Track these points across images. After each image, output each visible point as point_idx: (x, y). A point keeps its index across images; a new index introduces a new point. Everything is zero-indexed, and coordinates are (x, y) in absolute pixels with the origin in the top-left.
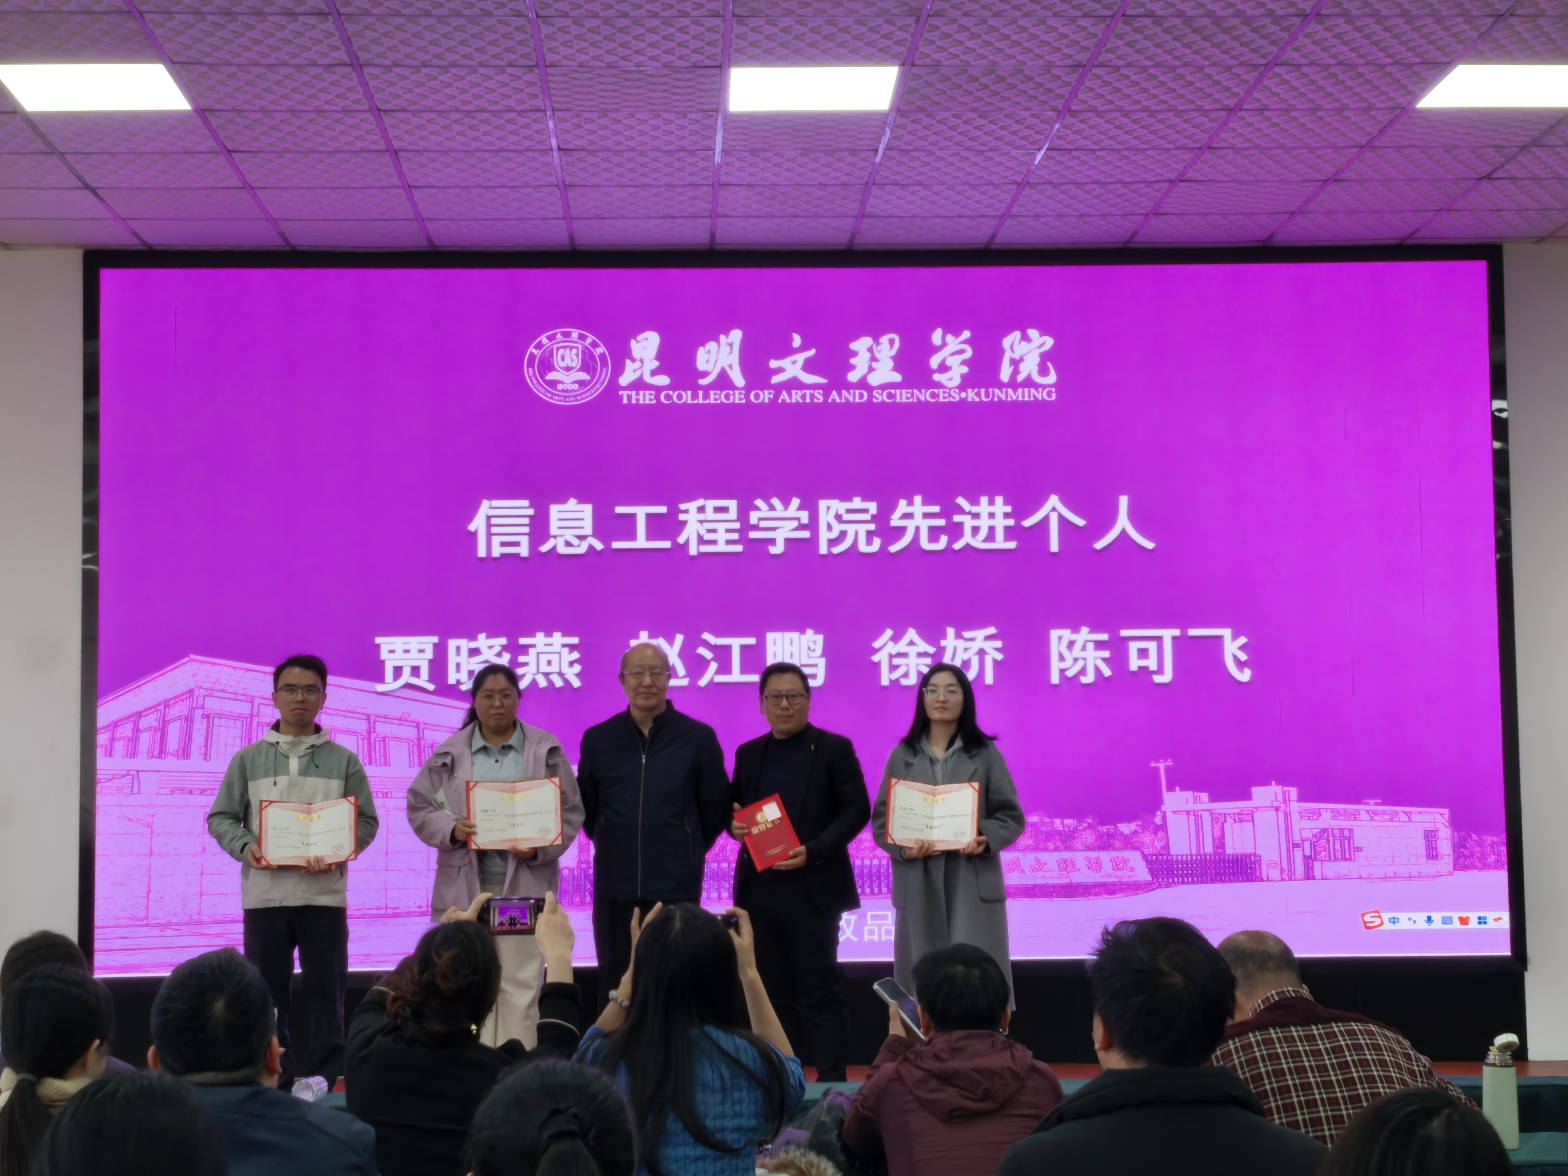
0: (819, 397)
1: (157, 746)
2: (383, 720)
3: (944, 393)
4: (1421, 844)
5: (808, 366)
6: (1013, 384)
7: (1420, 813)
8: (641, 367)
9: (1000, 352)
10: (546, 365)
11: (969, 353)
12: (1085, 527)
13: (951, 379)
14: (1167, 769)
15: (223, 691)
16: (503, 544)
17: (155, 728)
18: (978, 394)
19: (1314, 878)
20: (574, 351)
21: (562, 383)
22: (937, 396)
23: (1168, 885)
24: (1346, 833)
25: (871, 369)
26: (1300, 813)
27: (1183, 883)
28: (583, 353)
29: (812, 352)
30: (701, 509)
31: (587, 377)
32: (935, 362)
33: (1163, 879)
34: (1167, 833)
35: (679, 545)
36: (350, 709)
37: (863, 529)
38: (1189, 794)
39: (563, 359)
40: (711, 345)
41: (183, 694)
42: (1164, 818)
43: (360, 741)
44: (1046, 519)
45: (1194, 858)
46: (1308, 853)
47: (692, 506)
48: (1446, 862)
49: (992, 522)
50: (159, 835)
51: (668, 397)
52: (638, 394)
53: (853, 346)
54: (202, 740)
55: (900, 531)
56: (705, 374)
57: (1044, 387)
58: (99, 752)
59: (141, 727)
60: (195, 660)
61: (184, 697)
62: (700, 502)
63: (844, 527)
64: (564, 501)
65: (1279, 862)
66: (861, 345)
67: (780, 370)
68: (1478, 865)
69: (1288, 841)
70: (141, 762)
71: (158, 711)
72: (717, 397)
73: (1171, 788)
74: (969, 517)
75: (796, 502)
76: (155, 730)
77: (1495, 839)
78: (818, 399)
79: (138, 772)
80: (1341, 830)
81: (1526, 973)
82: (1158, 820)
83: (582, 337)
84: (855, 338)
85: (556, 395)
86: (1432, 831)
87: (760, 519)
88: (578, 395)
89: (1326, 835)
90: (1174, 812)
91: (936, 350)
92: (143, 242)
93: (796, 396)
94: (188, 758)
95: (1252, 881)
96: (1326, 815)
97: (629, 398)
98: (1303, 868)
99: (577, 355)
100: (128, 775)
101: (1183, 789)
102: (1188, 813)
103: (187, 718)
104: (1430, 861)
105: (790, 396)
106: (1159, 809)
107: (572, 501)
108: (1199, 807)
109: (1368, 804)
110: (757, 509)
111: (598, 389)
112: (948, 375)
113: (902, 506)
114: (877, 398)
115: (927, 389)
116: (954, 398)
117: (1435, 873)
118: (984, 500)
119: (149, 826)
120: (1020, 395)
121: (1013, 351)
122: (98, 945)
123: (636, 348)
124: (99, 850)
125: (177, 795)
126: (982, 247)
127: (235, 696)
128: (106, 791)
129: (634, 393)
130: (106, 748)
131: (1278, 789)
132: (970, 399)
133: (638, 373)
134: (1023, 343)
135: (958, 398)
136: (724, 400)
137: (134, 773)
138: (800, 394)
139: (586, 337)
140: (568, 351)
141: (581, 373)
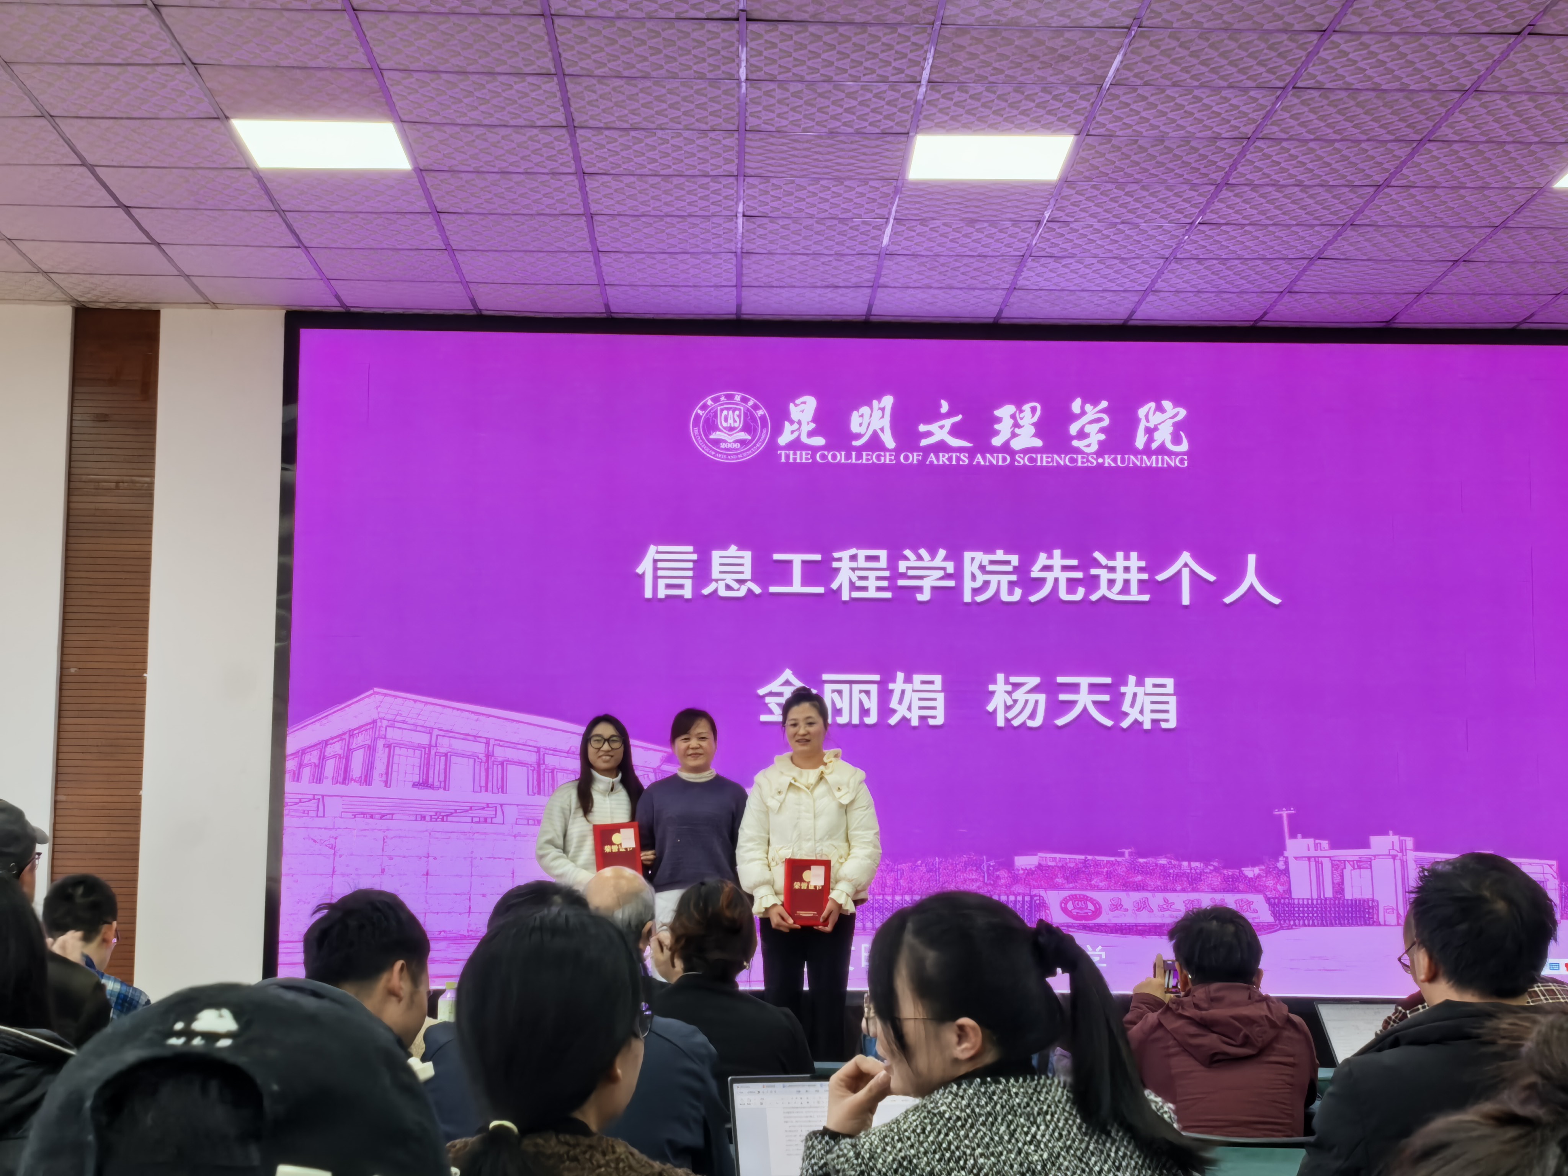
0: (965, 459)
1: (342, 772)
2: (551, 752)
3: (1082, 458)
5: (955, 431)
6: (1147, 451)
7: (1530, 864)
8: (799, 429)
9: (1135, 422)
10: (711, 425)
11: (1106, 422)
12: (1215, 582)
13: (1089, 446)
14: (1289, 816)
15: (404, 722)
16: (668, 586)
17: (340, 755)
18: (1115, 460)
20: (737, 413)
21: (725, 441)
22: (1076, 461)
23: (1290, 927)
25: (1014, 435)
26: (1416, 861)
27: (1304, 925)
28: (746, 415)
29: (959, 418)
30: (854, 558)
31: (748, 437)
32: (1074, 429)
33: (1285, 921)
34: (1289, 877)
35: (832, 590)
36: (521, 742)
37: (1005, 579)
38: (1310, 841)
39: (726, 420)
40: (865, 410)
41: (367, 725)
42: (1286, 863)
43: (530, 772)
44: (1179, 573)
45: (1315, 902)
47: (845, 554)
49: (1127, 576)
50: (341, 856)
51: (823, 457)
52: (795, 454)
53: (998, 413)
54: (384, 767)
55: (1040, 583)
56: (858, 436)
57: (1177, 454)
58: (288, 777)
59: (327, 754)
60: (378, 693)
61: (368, 727)
62: (853, 551)
63: (987, 577)
64: (725, 547)
65: (1395, 907)
66: (1005, 412)
67: (929, 434)
69: (1404, 888)
70: (327, 787)
71: (342, 739)
72: (869, 457)
73: (1293, 836)
74: (1106, 570)
75: (942, 553)
76: (340, 758)
78: (964, 461)
79: (323, 796)
82: (1281, 865)
83: (744, 400)
84: (999, 405)
85: (719, 453)
87: (908, 568)
88: (740, 453)
90: (1296, 858)
91: (1076, 417)
92: (343, 305)
93: (943, 458)
94: (370, 784)
95: (1369, 925)
97: (787, 457)
99: (739, 416)
100: (314, 799)
101: (1305, 836)
102: (1309, 858)
103: (369, 747)
105: (938, 459)
106: (1282, 854)
107: (733, 548)
108: (1319, 853)
110: (906, 558)
111: (758, 448)
112: (1086, 442)
113: (1042, 559)
114: (1019, 462)
115: (1066, 454)
116: (1092, 463)
118: (1120, 555)
119: (333, 847)
120: (1154, 462)
121: (1148, 421)
122: (281, 958)
123: (795, 411)
124: (284, 869)
125: (359, 819)
126: (1121, 322)
127: (415, 728)
128: (293, 814)
129: (791, 452)
130: (294, 774)
131: (1395, 838)
132: (1106, 465)
133: (796, 434)
134: (1157, 413)
135: (1095, 463)
136: (875, 460)
137: (320, 797)
138: (947, 456)
139: (749, 400)
140: (731, 412)
141: (743, 433)
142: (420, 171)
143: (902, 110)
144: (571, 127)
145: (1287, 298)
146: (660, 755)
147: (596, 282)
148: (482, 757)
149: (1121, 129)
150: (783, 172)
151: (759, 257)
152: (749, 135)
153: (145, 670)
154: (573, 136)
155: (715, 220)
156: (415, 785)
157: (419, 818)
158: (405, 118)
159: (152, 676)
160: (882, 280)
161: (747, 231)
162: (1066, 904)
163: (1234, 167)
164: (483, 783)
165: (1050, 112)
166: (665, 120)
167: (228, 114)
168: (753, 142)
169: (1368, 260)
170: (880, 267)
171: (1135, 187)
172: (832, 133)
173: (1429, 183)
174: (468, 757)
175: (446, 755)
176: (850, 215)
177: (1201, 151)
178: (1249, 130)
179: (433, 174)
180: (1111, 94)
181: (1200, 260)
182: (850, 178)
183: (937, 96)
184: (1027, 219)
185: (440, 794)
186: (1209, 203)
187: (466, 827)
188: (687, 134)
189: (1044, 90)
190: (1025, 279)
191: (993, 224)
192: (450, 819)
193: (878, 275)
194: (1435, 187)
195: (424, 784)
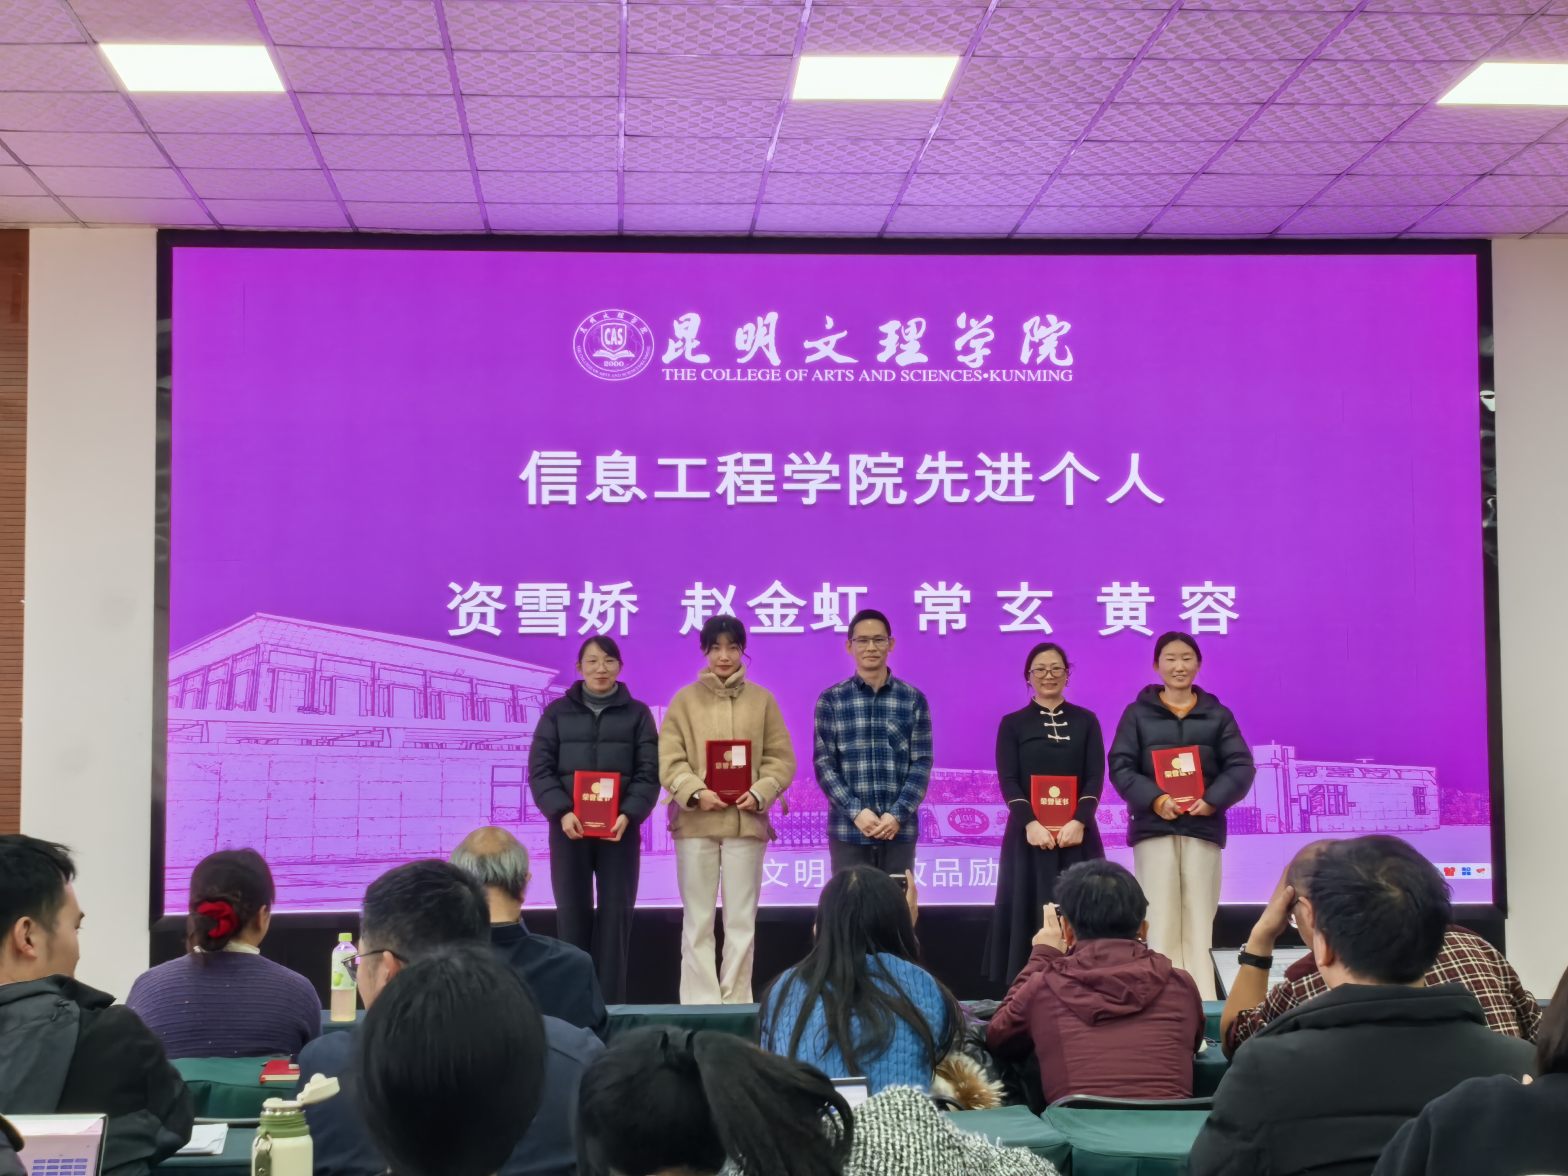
0: (850, 376)
1: (225, 698)
2: (438, 675)
3: (968, 373)
4: (1410, 799)
5: (840, 347)
6: (1032, 365)
7: (1410, 771)
8: (683, 346)
9: (1020, 336)
10: (594, 344)
11: (991, 337)
12: (1098, 481)
13: (974, 361)
15: (288, 647)
16: (552, 493)
17: (223, 681)
18: (1000, 375)
19: (1310, 831)
20: (620, 330)
21: (609, 360)
22: (961, 376)
24: (1341, 790)
25: (899, 351)
26: (1297, 770)
28: (629, 332)
29: (844, 333)
30: (739, 462)
31: (632, 355)
32: (959, 344)
35: (718, 495)
36: (407, 665)
37: (890, 482)
39: (609, 337)
40: (749, 327)
41: (250, 649)
43: (417, 695)
44: (1062, 474)
46: (1304, 807)
47: (730, 459)
48: (1432, 818)
49: (1011, 477)
50: (226, 782)
51: (708, 375)
52: (679, 372)
53: (883, 328)
54: (268, 693)
55: (925, 485)
56: (744, 353)
57: (1062, 368)
58: (171, 703)
59: (210, 679)
60: (261, 618)
61: (251, 652)
62: (738, 455)
63: (872, 480)
64: (610, 453)
65: (1277, 816)
66: (890, 327)
67: (814, 350)
68: (1464, 820)
69: (1286, 796)
70: (210, 713)
71: (225, 665)
72: (754, 375)
74: (990, 472)
75: (827, 456)
76: (223, 683)
77: (1479, 796)
78: (849, 378)
79: (207, 722)
80: (1336, 787)
81: (1506, 920)
84: (884, 321)
85: (603, 371)
86: (1420, 788)
87: (794, 472)
88: (624, 372)
89: (1321, 791)
91: (961, 333)
92: (216, 222)
93: (829, 375)
94: (254, 709)
95: (1252, 833)
96: (1323, 772)
97: (672, 375)
98: (1299, 821)
99: (623, 334)
100: (198, 725)
103: (253, 672)
104: (1419, 816)
105: (823, 375)
107: (618, 453)
109: (1361, 762)
110: (791, 462)
111: (642, 366)
112: (971, 357)
113: (928, 461)
114: (905, 378)
115: (952, 370)
116: (977, 378)
117: (1423, 827)
118: (1004, 456)
119: (218, 773)
120: (1039, 376)
121: (1032, 335)
122: (168, 884)
123: (679, 329)
124: (170, 795)
125: (244, 744)
126: (1005, 236)
127: (299, 652)
128: (178, 740)
129: (676, 370)
130: (177, 700)
131: (1278, 748)
132: (992, 380)
133: (680, 352)
134: (1042, 327)
135: (981, 378)
136: (760, 378)
137: (204, 723)
138: (832, 373)
139: (632, 317)
140: (614, 330)
141: (626, 352)
142: (293, 93)
143: (785, 32)
144: (448, 49)
145: (1171, 213)
146: (548, 677)
147: (476, 200)
148: (368, 680)
149: (1006, 51)
150: (664, 93)
151: (641, 175)
152: (631, 57)
153: (22, 596)
154: (450, 58)
155: (596, 139)
156: (300, 709)
157: (305, 742)
158: (277, 42)
159: (28, 602)
160: (766, 197)
161: (629, 150)
162: (954, 818)
163: (1119, 86)
164: (369, 707)
165: (935, 34)
166: (546, 42)
167: (96, 38)
168: (634, 64)
169: (1252, 174)
170: (763, 184)
171: (1021, 106)
172: (716, 55)
173: (1313, 100)
174: (354, 681)
175: (331, 679)
176: (733, 134)
177: (1086, 71)
178: (1133, 50)
179: (306, 96)
180: (996, 16)
181: (1085, 176)
182: (732, 99)
183: (820, 18)
184: (913, 137)
185: (326, 719)
186: (1095, 119)
187: (353, 751)
188: (567, 56)
189: (929, 13)
190: (909, 195)
191: (877, 142)
192: (336, 743)
193: (762, 192)
194: (1319, 104)
195: (309, 708)
